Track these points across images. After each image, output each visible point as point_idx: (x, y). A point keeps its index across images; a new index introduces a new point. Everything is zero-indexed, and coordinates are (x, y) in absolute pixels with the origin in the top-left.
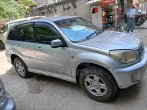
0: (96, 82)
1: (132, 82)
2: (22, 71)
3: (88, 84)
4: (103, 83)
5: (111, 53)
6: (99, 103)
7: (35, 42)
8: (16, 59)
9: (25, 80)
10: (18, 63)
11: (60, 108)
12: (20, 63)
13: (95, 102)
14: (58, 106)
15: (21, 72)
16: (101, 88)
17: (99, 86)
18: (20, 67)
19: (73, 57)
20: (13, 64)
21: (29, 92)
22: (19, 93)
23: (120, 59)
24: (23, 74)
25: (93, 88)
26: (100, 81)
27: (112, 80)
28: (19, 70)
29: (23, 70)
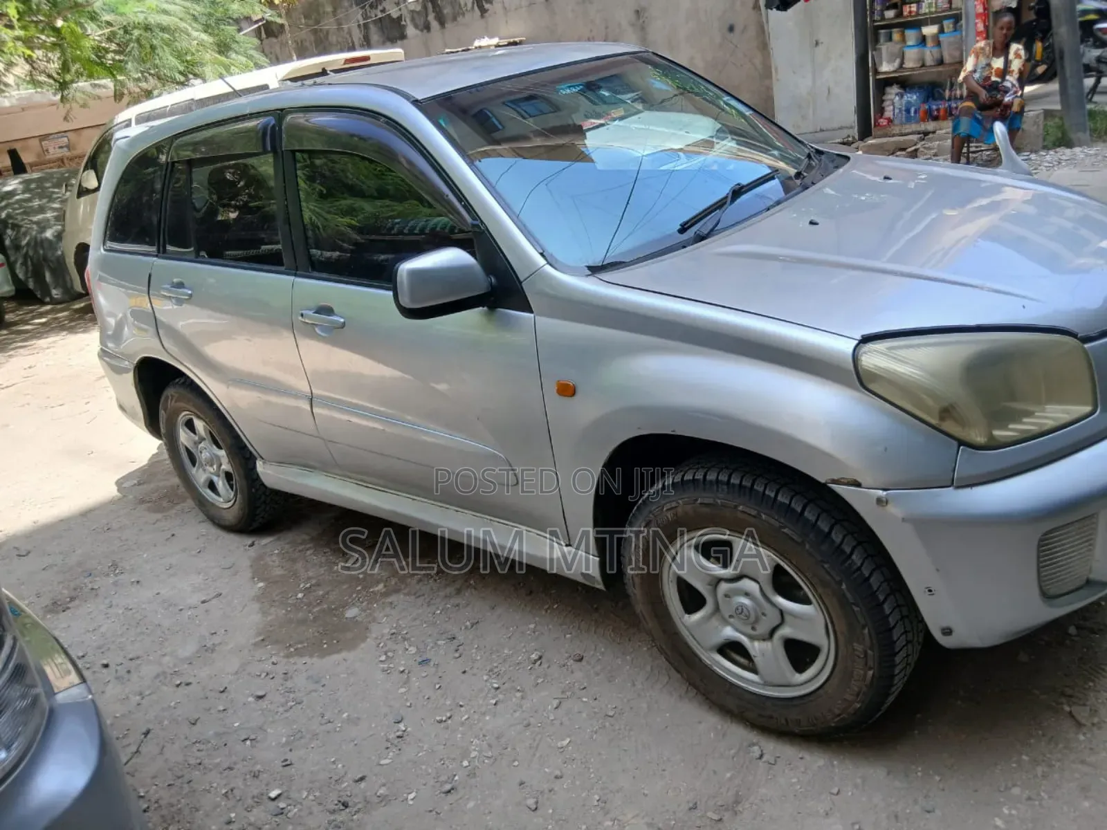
0: (747, 584)
1: (1047, 596)
2: (221, 484)
3: (692, 600)
4: (805, 601)
5: (876, 358)
6: (771, 747)
7: (295, 271)
8: (171, 393)
9: (240, 550)
10: (190, 425)
11: (472, 775)
12: (199, 425)
13: (739, 734)
14: (465, 754)
15: (212, 486)
16: (786, 631)
17: (772, 618)
18: (207, 451)
19: (567, 391)
20: (153, 424)
21: (267, 638)
22: (189, 649)
23: (947, 412)
24: (225, 499)
25: (729, 633)
26: (782, 584)
27: (875, 581)
28: (200, 476)
29: (228, 476)
